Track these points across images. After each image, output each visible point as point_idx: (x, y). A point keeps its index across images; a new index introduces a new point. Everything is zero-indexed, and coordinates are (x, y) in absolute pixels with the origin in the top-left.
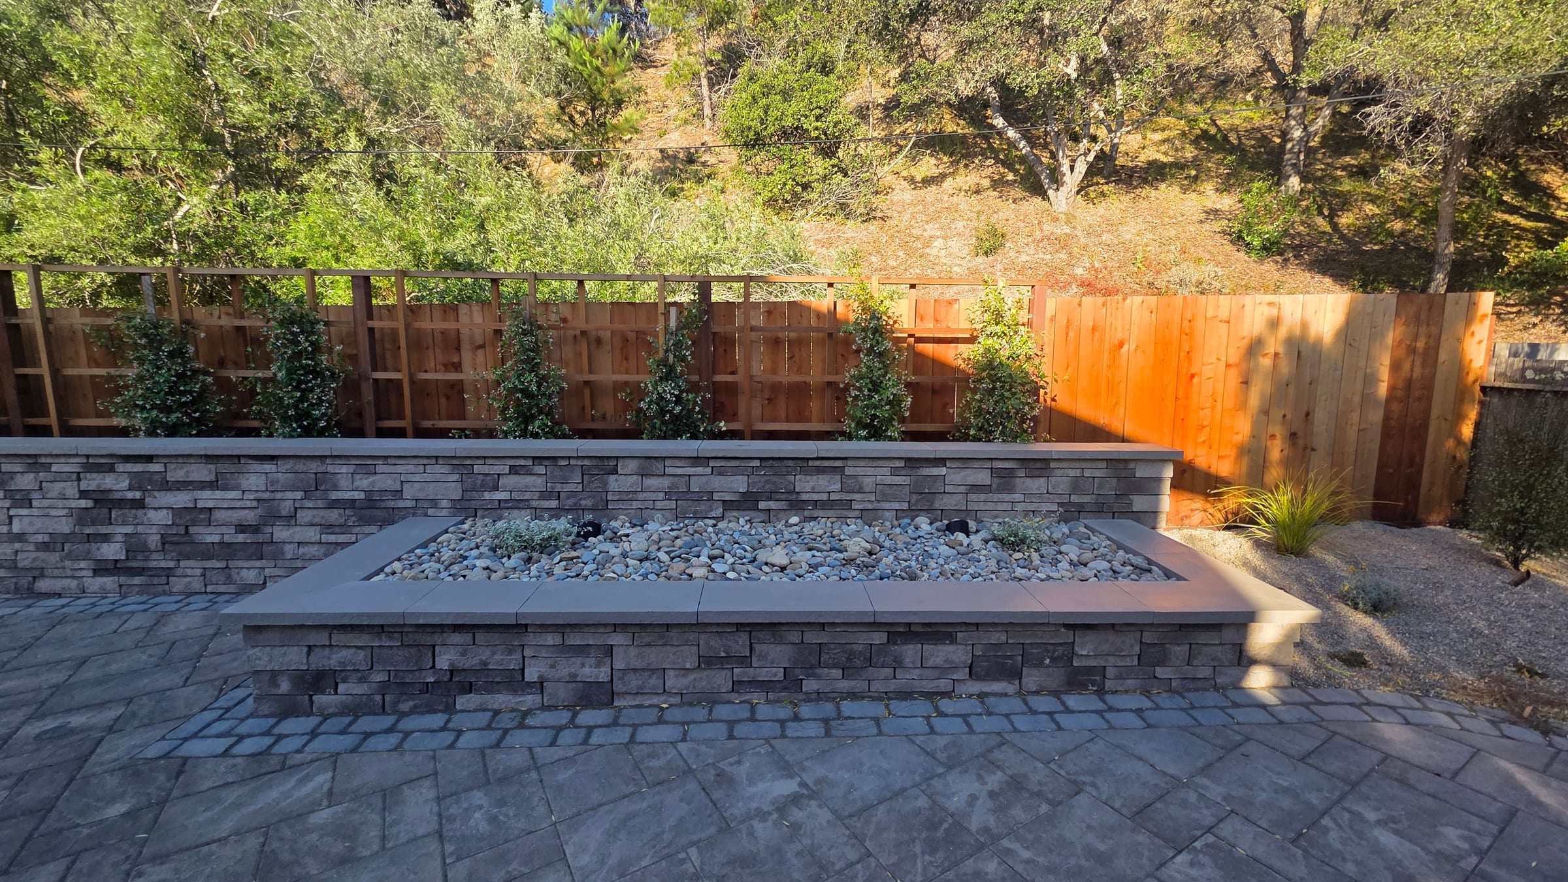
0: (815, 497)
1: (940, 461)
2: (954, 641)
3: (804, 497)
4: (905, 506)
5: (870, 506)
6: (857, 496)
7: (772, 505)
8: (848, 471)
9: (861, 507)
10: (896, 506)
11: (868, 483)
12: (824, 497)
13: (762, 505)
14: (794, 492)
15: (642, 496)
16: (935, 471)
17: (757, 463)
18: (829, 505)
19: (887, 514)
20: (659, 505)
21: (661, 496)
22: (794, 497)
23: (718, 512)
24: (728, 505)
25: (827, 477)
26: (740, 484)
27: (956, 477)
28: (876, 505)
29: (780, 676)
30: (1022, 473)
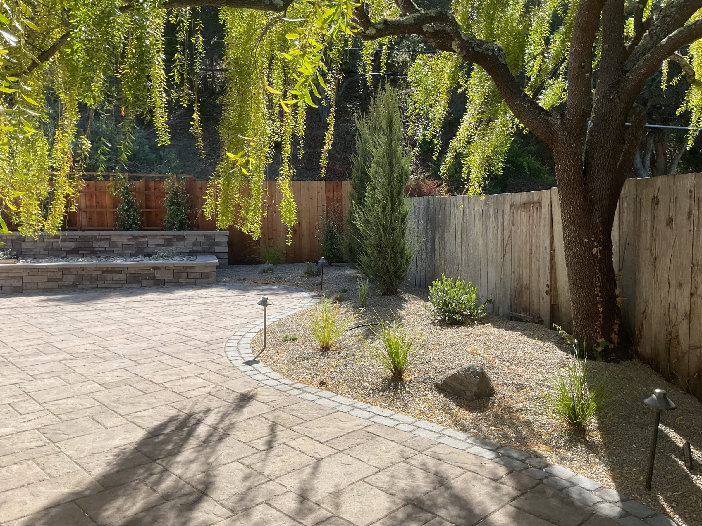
0: (100, 249)
1: (146, 237)
2: (121, 273)
3: (96, 249)
4: (133, 252)
5: (120, 252)
6: (115, 249)
7: (84, 252)
8: (112, 240)
9: (117, 252)
10: (131, 252)
11: (119, 244)
12: (103, 249)
13: (80, 252)
14: (92, 247)
15: (35, 250)
16: (144, 240)
17: (77, 237)
18: (105, 252)
19: (127, 255)
20: (42, 252)
21: (42, 249)
22: (92, 249)
23: (64, 255)
24: (67, 252)
25: (104, 242)
26: (72, 245)
27: (151, 242)
28: (123, 252)
29: (71, 283)
30: (175, 240)
